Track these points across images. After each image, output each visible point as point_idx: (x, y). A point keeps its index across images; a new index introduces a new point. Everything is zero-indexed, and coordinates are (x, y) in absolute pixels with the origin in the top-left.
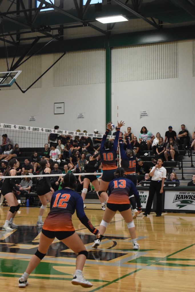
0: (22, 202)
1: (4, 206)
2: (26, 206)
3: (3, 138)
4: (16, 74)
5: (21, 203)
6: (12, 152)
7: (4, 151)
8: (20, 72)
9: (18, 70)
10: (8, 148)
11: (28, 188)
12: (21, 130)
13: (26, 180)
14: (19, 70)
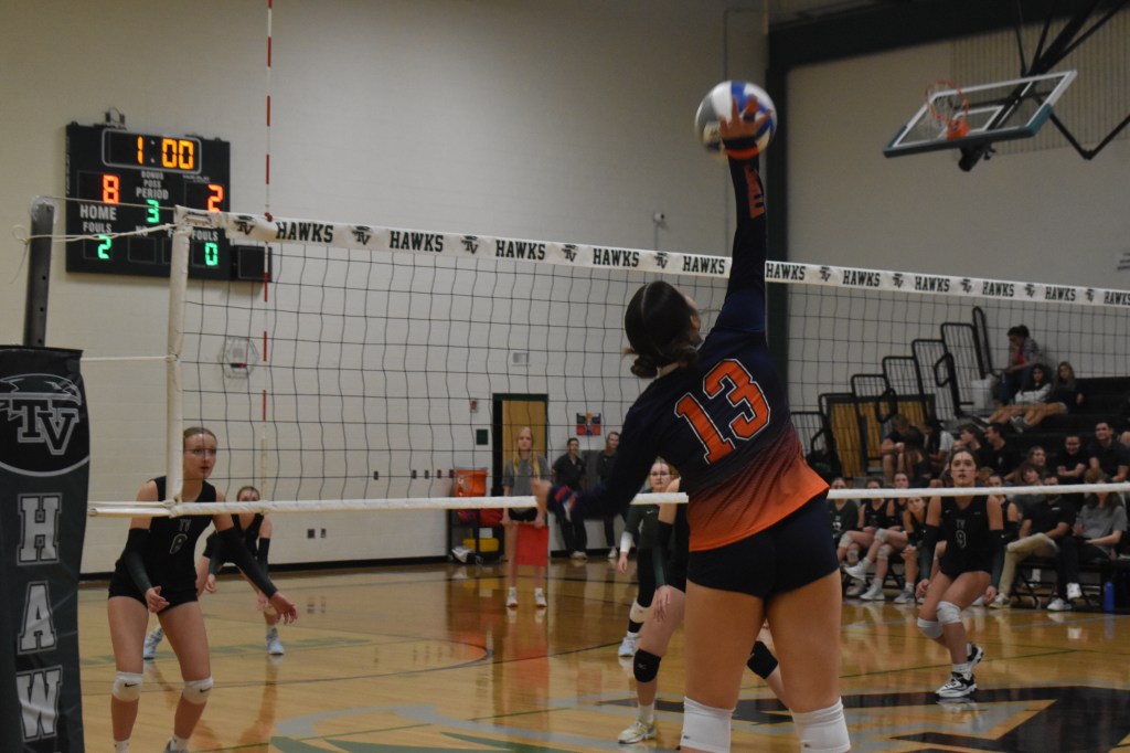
0: (1088, 593)
1: (1014, 606)
2: (1102, 610)
3: (1011, 340)
4: (1054, 87)
5: (1083, 596)
6: (1046, 396)
7: (1016, 392)
8: (1069, 76)
9: (1059, 71)
10: (1033, 381)
11: (1110, 537)
12: (1057, 301)
13: (1101, 505)
14: (1066, 69)
